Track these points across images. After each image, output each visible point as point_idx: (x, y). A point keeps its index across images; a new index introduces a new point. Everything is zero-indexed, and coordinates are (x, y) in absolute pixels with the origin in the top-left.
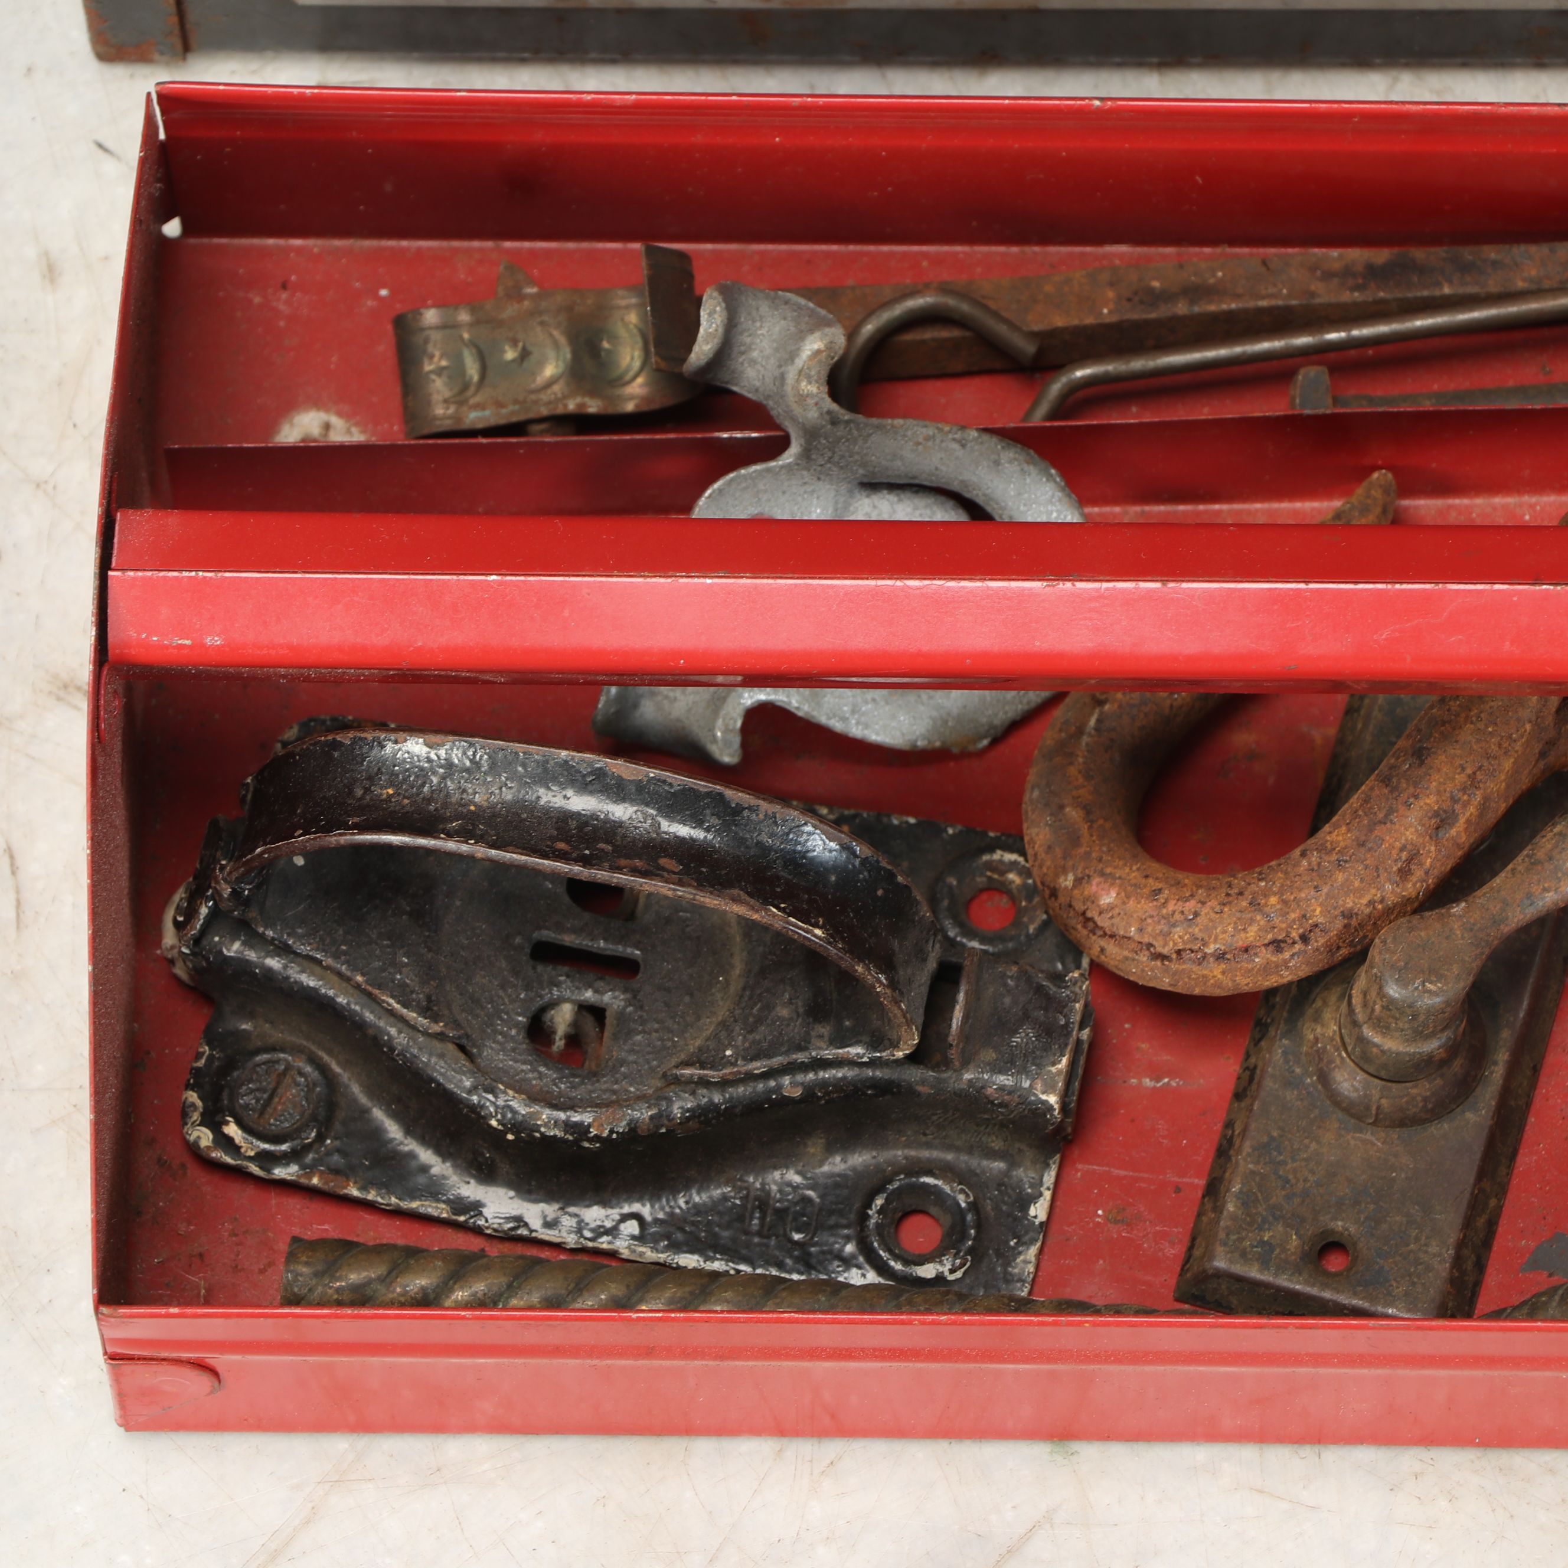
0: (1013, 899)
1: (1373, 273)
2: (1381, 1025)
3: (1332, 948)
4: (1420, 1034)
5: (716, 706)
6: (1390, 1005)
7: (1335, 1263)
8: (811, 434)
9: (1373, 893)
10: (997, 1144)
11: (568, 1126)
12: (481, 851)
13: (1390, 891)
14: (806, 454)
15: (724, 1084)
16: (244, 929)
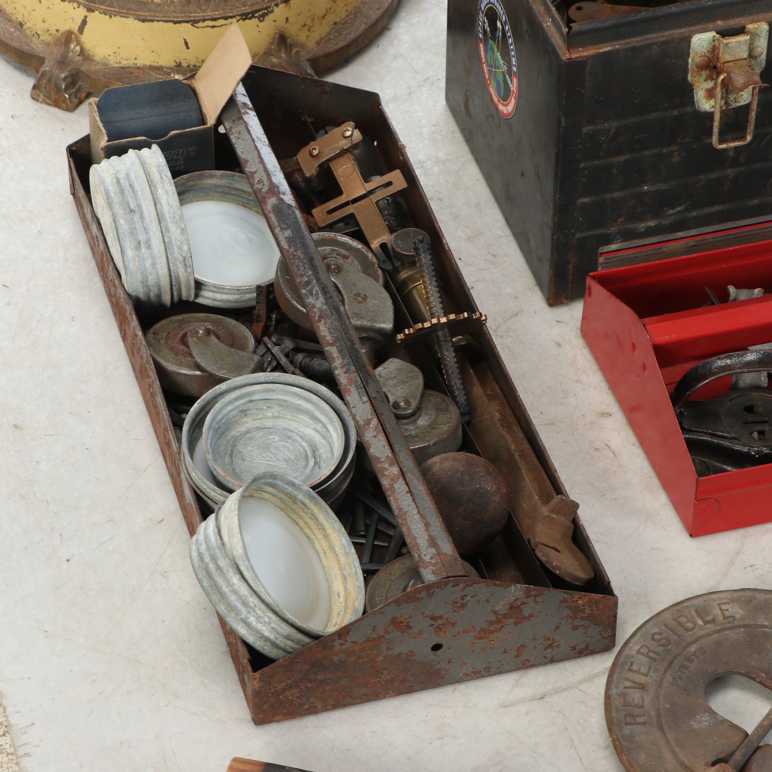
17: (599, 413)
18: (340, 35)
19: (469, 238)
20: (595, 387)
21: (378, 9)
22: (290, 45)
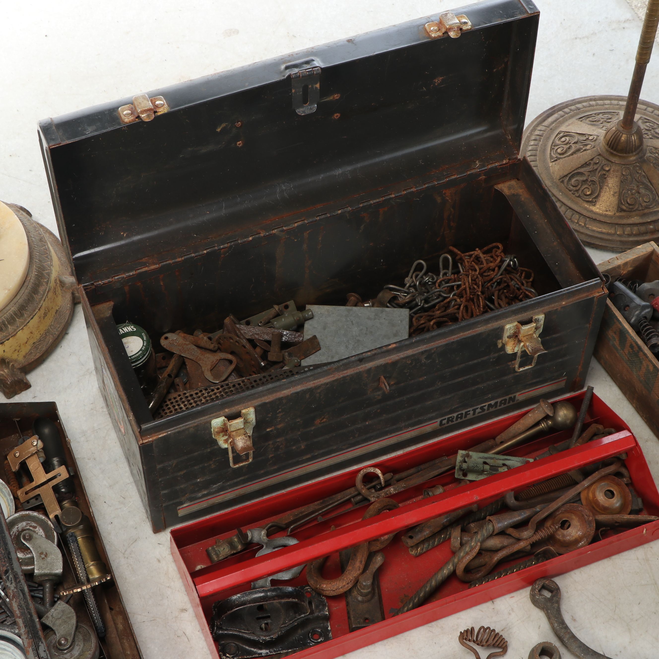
0: (310, 593)
1: (321, 503)
2: (363, 589)
3: (354, 582)
4: (368, 589)
5: (266, 581)
6: (364, 586)
7: (367, 621)
8: (266, 544)
9: (357, 573)
10: (321, 622)
11: (270, 638)
12: (253, 605)
13: (358, 572)
14: (266, 547)
15: (288, 625)
16: (221, 629)
17: (180, 609)
18: (37, 349)
19: (110, 486)
20: (178, 591)
21: (59, 327)
22: (8, 362)
